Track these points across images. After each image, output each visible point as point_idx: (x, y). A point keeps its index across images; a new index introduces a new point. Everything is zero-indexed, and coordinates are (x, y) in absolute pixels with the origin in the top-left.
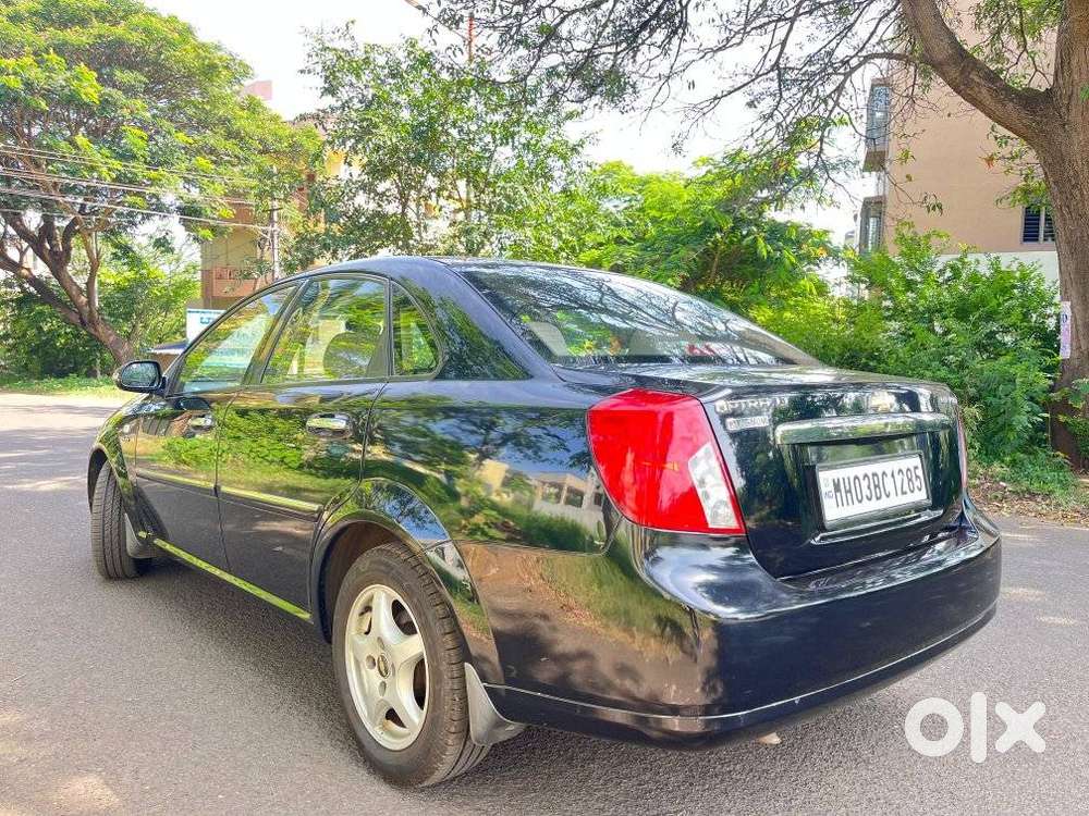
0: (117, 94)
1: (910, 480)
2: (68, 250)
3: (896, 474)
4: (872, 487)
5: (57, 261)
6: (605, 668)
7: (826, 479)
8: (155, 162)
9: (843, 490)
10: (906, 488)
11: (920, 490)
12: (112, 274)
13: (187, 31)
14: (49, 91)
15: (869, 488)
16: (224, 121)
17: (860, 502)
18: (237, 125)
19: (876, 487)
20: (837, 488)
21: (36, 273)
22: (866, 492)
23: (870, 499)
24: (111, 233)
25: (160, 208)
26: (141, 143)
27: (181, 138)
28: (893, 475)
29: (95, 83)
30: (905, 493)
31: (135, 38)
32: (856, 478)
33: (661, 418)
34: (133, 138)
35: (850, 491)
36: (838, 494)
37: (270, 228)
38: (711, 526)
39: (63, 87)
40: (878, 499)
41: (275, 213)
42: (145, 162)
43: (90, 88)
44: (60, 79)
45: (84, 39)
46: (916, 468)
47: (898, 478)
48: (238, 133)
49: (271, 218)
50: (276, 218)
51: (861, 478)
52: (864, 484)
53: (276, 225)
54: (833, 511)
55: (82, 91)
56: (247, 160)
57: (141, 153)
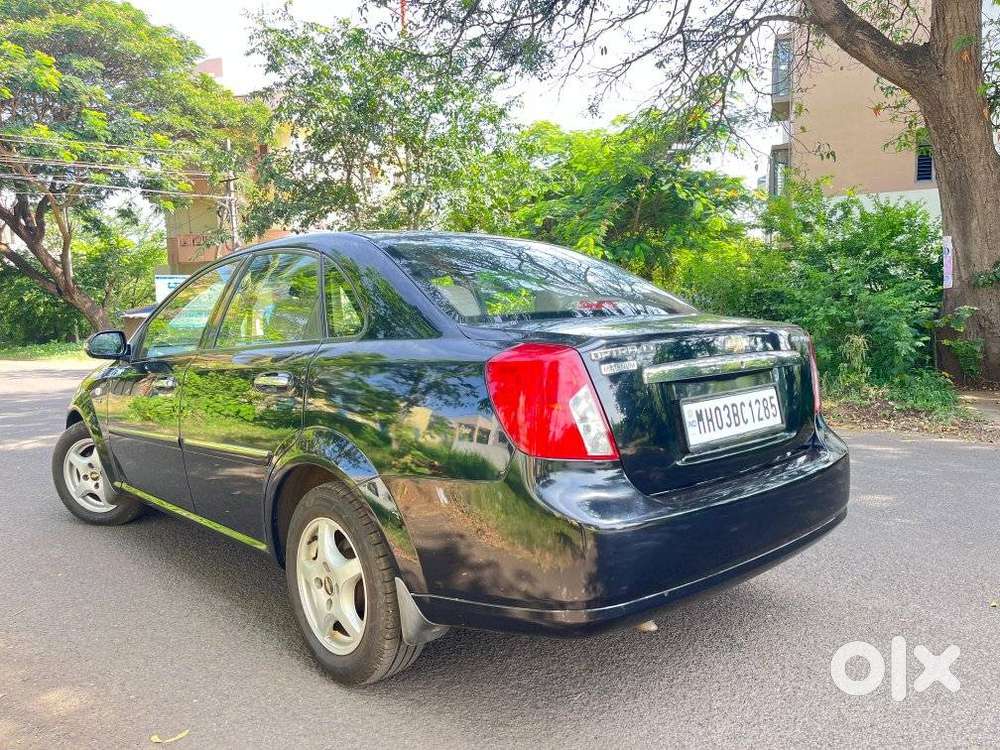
0: (77, 82)
1: (766, 408)
2: (41, 225)
3: (753, 404)
4: (731, 415)
5: (33, 236)
6: (508, 574)
7: (689, 411)
8: (117, 139)
9: (705, 420)
10: (762, 415)
11: (775, 416)
12: (84, 246)
13: (139, 19)
14: (11, 79)
15: (728, 416)
16: (179, 99)
17: (721, 428)
18: (191, 102)
19: (734, 415)
20: (700, 417)
21: (13, 248)
22: (726, 420)
23: (729, 426)
24: (81, 208)
25: (123, 183)
26: (101, 124)
27: (139, 116)
28: (750, 405)
29: (54, 69)
30: (762, 419)
31: (91, 26)
32: (717, 408)
33: (547, 365)
34: (94, 120)
35: (711, 420)
36: (701, 423)
37: (227, 198)
38: (590, 454)
39: (25, 76)
40: (737, 425)
41: (232, 183)
42: (107, 141)
43: (51, 78)
44: (22, 67)
45: (43, 29)
46: (771, 398)
47: (755, 407)
48: (193, 110)
49: (228, 188)
50: (232, 188)
51: (721, 408)
52: (724, 413)
53: (233, 194)
54: (696, 437)
55: (44, 78)
56: (203, 134)
57: (102, 133)
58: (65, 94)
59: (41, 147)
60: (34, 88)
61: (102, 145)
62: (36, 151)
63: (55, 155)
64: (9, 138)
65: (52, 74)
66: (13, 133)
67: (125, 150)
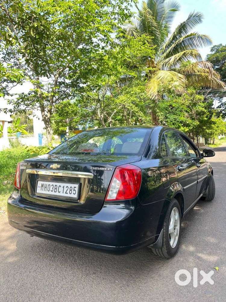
1: (71, 190)
3: (65, 187)
4: (54, 188)
7: (40, 183)
9: (44, 186)
10: (68, 192)
17: (48, 191)
19: (55, 189)
20: (42, 186)
22: (51, 189)
30: (67, 193)
32: (49, 185)
35: (46, 188)
36: (42, 188)
38: (17, 186)
40: (55, 192)
46: (76, 187)
47: (65, 189)
51: (51, 185)
52: (52, 187)
54: (39, 191)
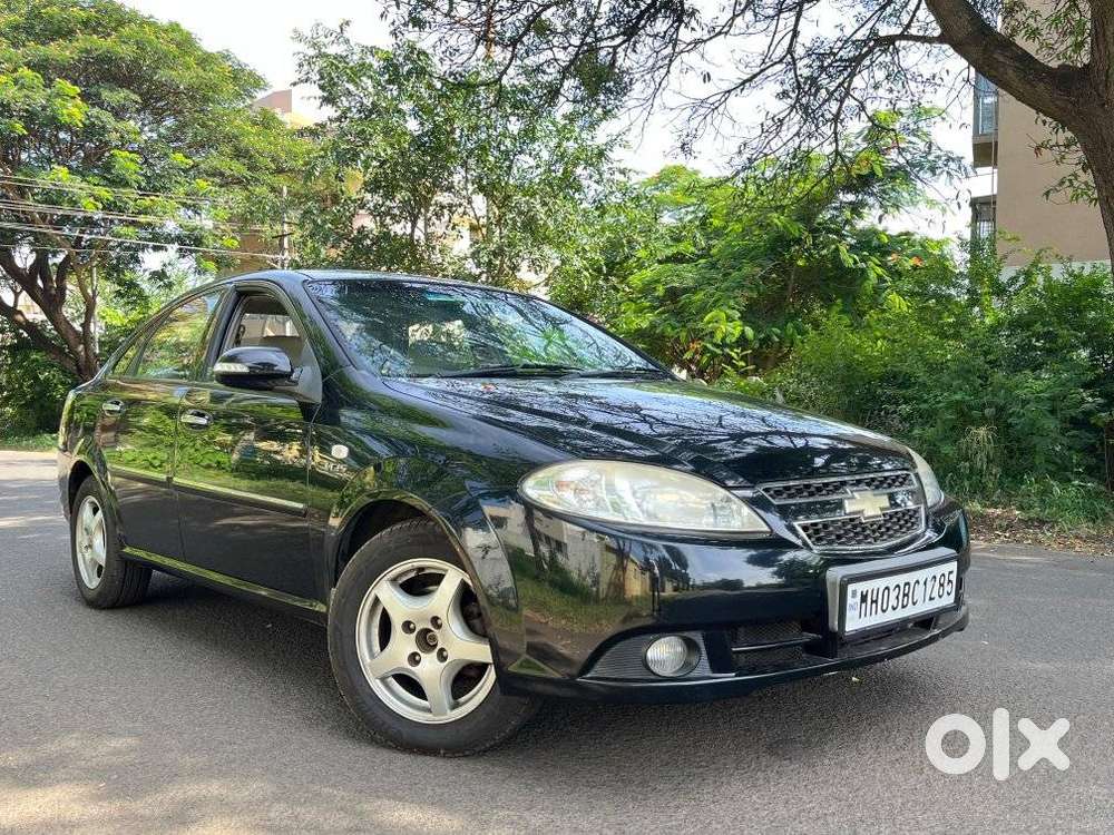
0: (107, 117)
2: (62, 290)
5: (51, 302)
8: (153, 186)
12: (111, 315)
13: (186, 43)
14: (27, 111)
16: (230, 138)
18: (245, 142)
21: (30, 317)
25: (159, 241)
26: (133, 167)
27: (180, 159)
29: (78, 101)
31: (126, 51)
34: (126, 163)
37: (279, 256)
39: (44, 108)
41: (286, 240)
42: (139, 188)
43: (75, 111)
44: (39, 98)
45: (68, 53)
48: (247, 151)
49: (281, 245)
50: (286, 245)
53: (286, 253)
55: (65, 111)
56: (257, 180)
57: (134, 177)
58: (91, 130)
59: (61, 193)
60: (55, 123)
61: (132, 193)
62: (54, 197)
63: (75, 203)
64: (21, 181)
65: (76, 106)
66: (26, 175)
67: (161, 199)
